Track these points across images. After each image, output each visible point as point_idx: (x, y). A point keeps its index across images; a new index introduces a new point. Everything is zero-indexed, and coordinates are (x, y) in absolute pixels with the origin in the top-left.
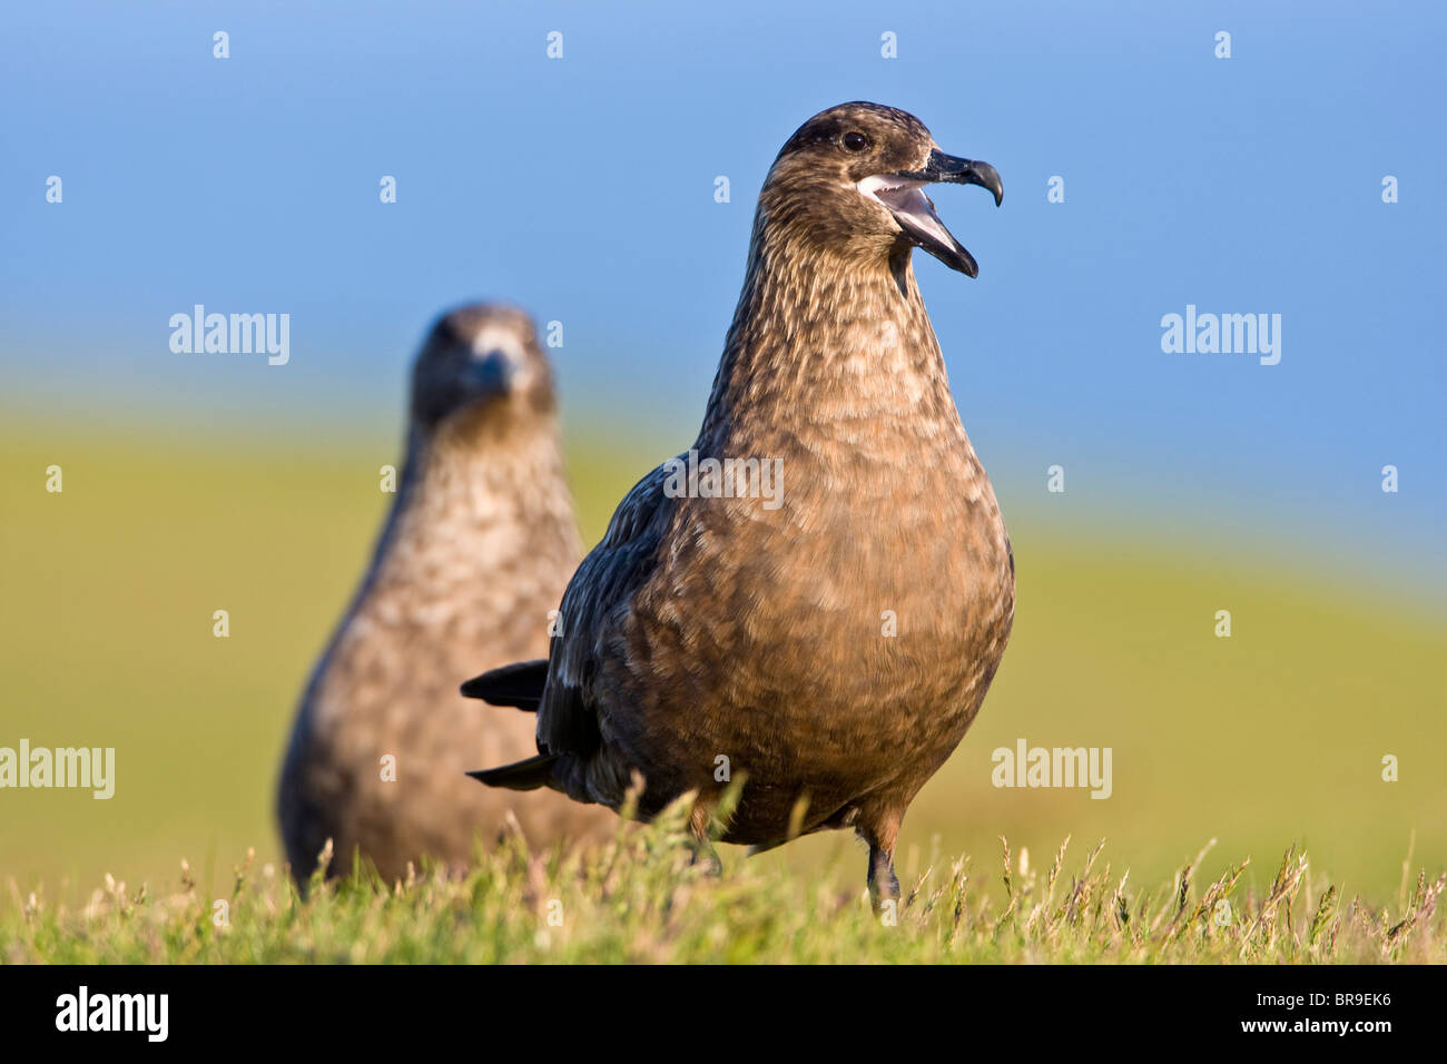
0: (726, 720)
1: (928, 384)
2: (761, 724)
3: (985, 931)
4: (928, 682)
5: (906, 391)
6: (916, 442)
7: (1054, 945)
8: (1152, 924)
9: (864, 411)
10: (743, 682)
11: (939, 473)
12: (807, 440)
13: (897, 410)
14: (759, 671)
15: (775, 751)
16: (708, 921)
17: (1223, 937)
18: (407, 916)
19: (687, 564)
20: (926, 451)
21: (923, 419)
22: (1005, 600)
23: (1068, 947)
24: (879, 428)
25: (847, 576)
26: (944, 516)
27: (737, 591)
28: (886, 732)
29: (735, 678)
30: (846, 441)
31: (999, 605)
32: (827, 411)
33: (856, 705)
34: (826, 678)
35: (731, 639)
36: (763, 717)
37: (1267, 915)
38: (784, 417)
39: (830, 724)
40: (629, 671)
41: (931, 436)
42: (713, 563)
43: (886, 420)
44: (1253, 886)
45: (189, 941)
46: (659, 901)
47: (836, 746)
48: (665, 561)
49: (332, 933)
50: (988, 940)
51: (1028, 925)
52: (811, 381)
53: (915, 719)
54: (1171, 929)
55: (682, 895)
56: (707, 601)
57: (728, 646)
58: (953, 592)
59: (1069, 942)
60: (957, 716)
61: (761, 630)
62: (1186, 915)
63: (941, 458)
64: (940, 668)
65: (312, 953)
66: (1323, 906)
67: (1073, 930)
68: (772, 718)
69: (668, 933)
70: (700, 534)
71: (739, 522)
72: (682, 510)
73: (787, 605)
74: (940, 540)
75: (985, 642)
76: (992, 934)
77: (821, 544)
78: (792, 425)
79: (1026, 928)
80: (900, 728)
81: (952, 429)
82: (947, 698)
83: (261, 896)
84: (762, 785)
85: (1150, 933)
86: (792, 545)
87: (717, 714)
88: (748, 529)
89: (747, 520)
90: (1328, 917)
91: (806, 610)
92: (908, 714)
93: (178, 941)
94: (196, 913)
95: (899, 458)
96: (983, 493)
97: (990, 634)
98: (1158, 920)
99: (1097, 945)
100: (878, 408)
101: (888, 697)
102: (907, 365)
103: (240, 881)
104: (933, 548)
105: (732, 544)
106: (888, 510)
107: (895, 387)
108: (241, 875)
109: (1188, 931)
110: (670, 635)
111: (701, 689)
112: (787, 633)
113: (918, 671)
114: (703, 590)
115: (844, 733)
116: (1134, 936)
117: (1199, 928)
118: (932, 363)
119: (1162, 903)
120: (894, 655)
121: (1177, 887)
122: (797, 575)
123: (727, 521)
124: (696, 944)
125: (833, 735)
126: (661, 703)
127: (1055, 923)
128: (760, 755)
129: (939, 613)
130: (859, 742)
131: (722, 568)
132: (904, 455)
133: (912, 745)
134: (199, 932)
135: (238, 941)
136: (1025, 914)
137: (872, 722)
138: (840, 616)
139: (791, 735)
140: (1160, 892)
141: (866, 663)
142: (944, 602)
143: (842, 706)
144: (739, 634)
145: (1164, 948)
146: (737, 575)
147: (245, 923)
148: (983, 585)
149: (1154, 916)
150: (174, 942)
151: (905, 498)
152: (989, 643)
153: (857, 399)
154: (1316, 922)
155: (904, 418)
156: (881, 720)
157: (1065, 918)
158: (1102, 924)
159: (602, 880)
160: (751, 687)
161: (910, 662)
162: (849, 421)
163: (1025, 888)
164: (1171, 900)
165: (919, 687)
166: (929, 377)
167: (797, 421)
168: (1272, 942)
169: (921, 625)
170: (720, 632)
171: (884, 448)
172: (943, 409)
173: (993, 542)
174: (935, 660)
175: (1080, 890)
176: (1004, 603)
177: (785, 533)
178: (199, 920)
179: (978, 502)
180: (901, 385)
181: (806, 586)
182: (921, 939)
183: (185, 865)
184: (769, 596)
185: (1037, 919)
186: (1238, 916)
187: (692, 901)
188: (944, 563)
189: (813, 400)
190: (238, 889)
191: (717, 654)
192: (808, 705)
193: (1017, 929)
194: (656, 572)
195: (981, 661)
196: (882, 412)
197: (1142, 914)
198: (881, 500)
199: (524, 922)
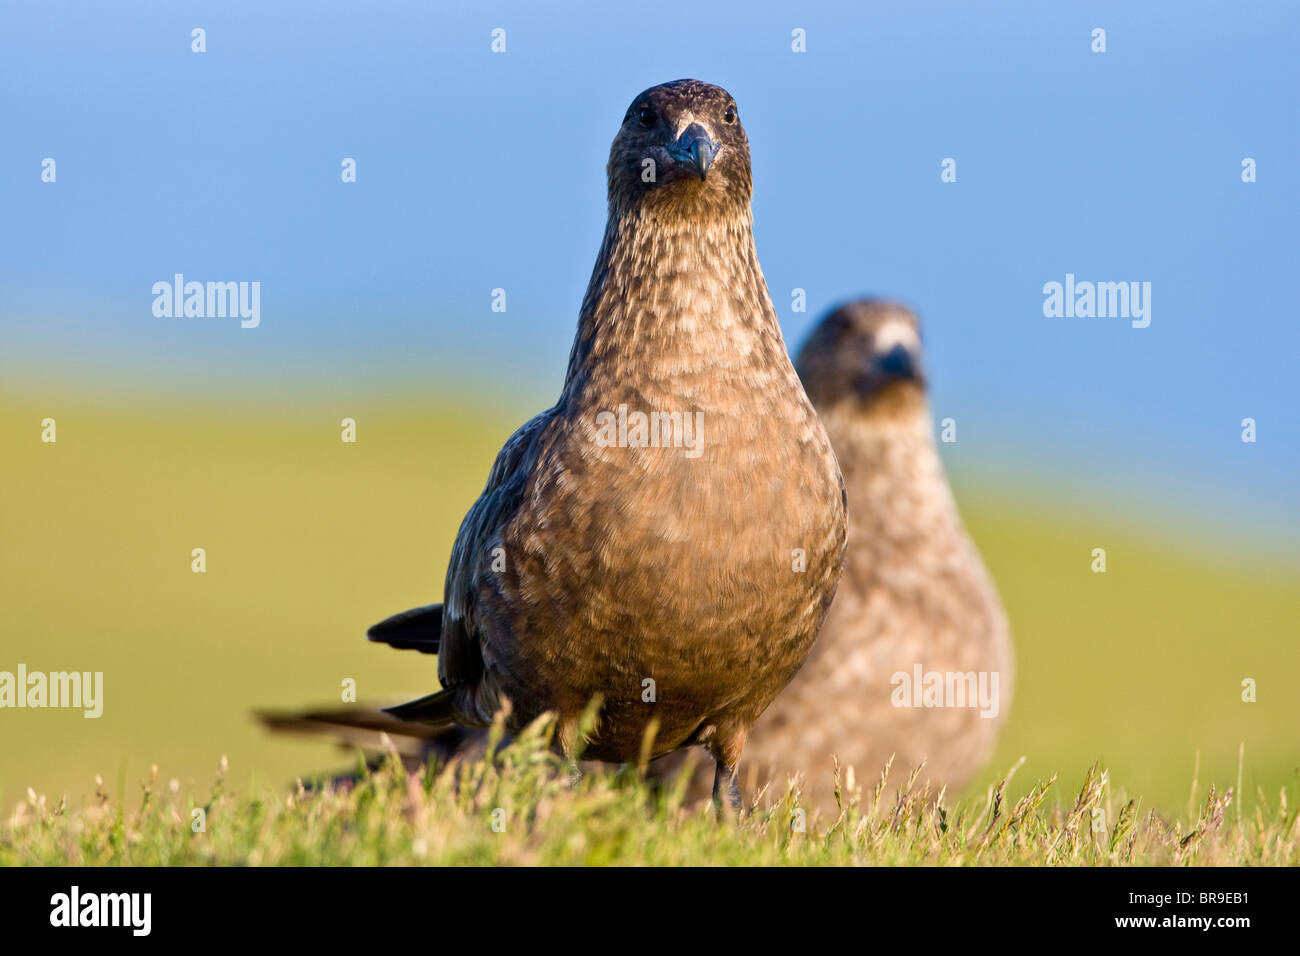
0: (587, 643)
1: (757, 339)
2: (618, 645)
3: (816, 840)
4: (768, 605)
5: (736, 346)
6: (748, 392)
7: (880, 853)
8: (968, 834)
9: (698, 366)
10: (600, 607)
11: (772, 418)
12: (648, 394)
13: (729, 364)
14: (614, 597)
15: (632, 669)
16: (569, 830)
17: (1031, 846)
18: (298, 826)
19: (548, 501)
20: (758, 400)
21: (754, 370)
22: (837, 531)
23: (892, 855)
24: (712, 382)
25: (690, 511)
26: (779, 458)
27: (592, 524)
28: (731, 652)
29: (593, 603)
30: (683, 395)
31: (832, 535)
32: (664, 368)
33: (702, 627)
34: (673, 604)
35: (588, 567)
36: (620, 640)
37: (1071, 826)
38: (626, 373)
39: (679, 643)
40: (502, 598)
41: (763, 386)
42: (570, 499)
43: (719, 375)
44: (1059, 800)
45: (103, 849)
46: (525, 811)
47: (686, 664)
48: (529, 498)
49: (231, 842)
50: (820, 848)
51: (856, 835)
52: (647, 339)
53: (757, 640)
54: (984, 838)
55: (545, 808)
56: (566, 534)
57: (585, 573)
58: (788, 523)
59: (893, 850)
60: (798, 639)
61: (615, 557)
62: (999, 825)
63: (773, 406)
64: (779, 594)
65: (213, 859)
66: (1123, 818)
67: (896, 839)
68: (627, 639)
69: (532, 840)
70: (558, 473)
71: (592, 463)
72: (545, 452)
73: (637, 536)
74: (775, 479)
75: (820, 570)
76: (823, 843)
77: (665, 483)
78: (634, 381)
79: (854, 838)
80: (744, 647)
81: (783, 377)
82: (787, 622)
83: (168, 808)
84: (623, 701)
85: (966, 842)
86: (639, 483)
87: (578, 637)
88: (600, 468)
89: (598, 462)
90: (1127, 828)
91: (652, 542)
92: (751, 635)
93: (93, 847)
94: (110, 823)
95: (734, 408)
96: (815, 433)
97: (824, 562)
98: (973, 831)
99: (918, 852)
100: (711, 363)
101: (732, 620)
102: (734, 321)
103: (147, 794)
104: (769, 486)
105: (586, 482)
106: (726, 454)
107: (725, 343)
108: (148, 789)
109: (1000, 840)
110: (535, 564)
111: (564, 613)
112: (637, 563)
113: (758, 595)
114: (562, 524)
115: (692, 652)
116: (951, 846)
117: (1010, 837)
118: (758, 318)
119: (977, 815)
120: (736, 583)
121: (990, 801)
122: (644, 510)
123: (582, 461)
124: (558, 852)
125: (682, 654)
126: (530, 627)
127: (881, 832)
128: (619, 674)
129: (777, 543)
130: (706, 660)
131: (577, 503)
132: (738, 404)
133: (757, 665)
134: (112, 840)
135: (145, 849)
136: (853, 823)
137: (717, 642)
138: (684, 547)
139: (645, 655)
140: (976, 803)
141: (710, 588)
142: (781, 533)
143: (689, 628)
144: (595, 563)
145: (978, 856)
146: (592, 509)
147: (153, 832)
148: (816, 517)
149: (969, 827)
150: (88, 849)
151: (741, 443)
152: (824, 571)
153: (691, 355)
154: (1115, 832)
155: (736, 372)
156: (725, 641)
157: (889, 829)
158: (923, 834)
159: (474, 793)
160: (607, 611)
161: (751, 588)
162: (685, 377)
163: (852, 801)
164: (985, 813)
165: (759, 611)
166: (757, 331)
167: (637, 377)
168: (1076, 850)
169: (760, 555)
170: (578, 561)
171: (718, 400)
172: (773, 360)
173: (825, 477)
174: (773, 585)
175: (903, 804)
176: (836, 535)
177: (632, 473)
178: (112, 830)
179: (809, 443)
180: (731, 340)
181: (653, 519)
182: (760, 848)
183: (99, 780)
184: (621, 528)
185: (865, 830)
186: (1045, 827)
187: (553, 813)
188: (779, 499)
189: (651, 357)
190: (146, 801)
191: (576, 581)
192: (658, 628)
193: (846, 837)
194: (522, 508)
195: (817, 588)
196: (715, 366)
197: (958, 825)
198: (718, 445)
199: (404, 831)
